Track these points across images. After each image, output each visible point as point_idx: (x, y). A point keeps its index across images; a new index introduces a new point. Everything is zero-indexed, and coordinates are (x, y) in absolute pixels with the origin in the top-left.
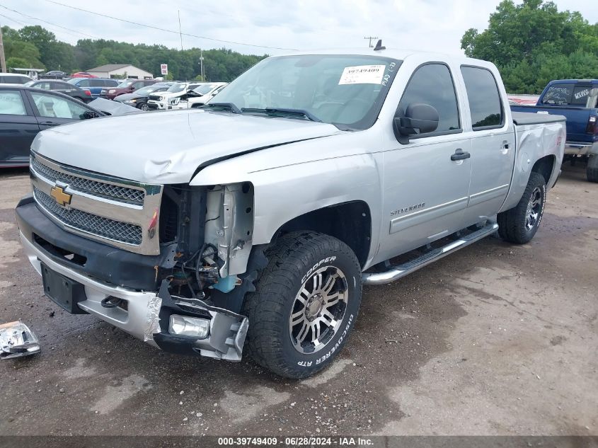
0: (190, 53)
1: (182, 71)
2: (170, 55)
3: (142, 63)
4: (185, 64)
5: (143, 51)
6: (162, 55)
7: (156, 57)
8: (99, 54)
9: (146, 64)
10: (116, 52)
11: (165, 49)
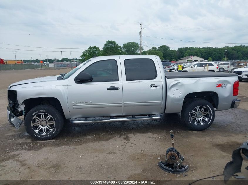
0: (223, 49)
1: (219, 57)
2: (214, 50)
3: (201, 54)
4: (221, 54)
5: (203, 50)
6: (210, 50)
7: (208, 52)
8: (185, 52)
9: (203, 55)
10: (192, 51)
11: (212, 48)
